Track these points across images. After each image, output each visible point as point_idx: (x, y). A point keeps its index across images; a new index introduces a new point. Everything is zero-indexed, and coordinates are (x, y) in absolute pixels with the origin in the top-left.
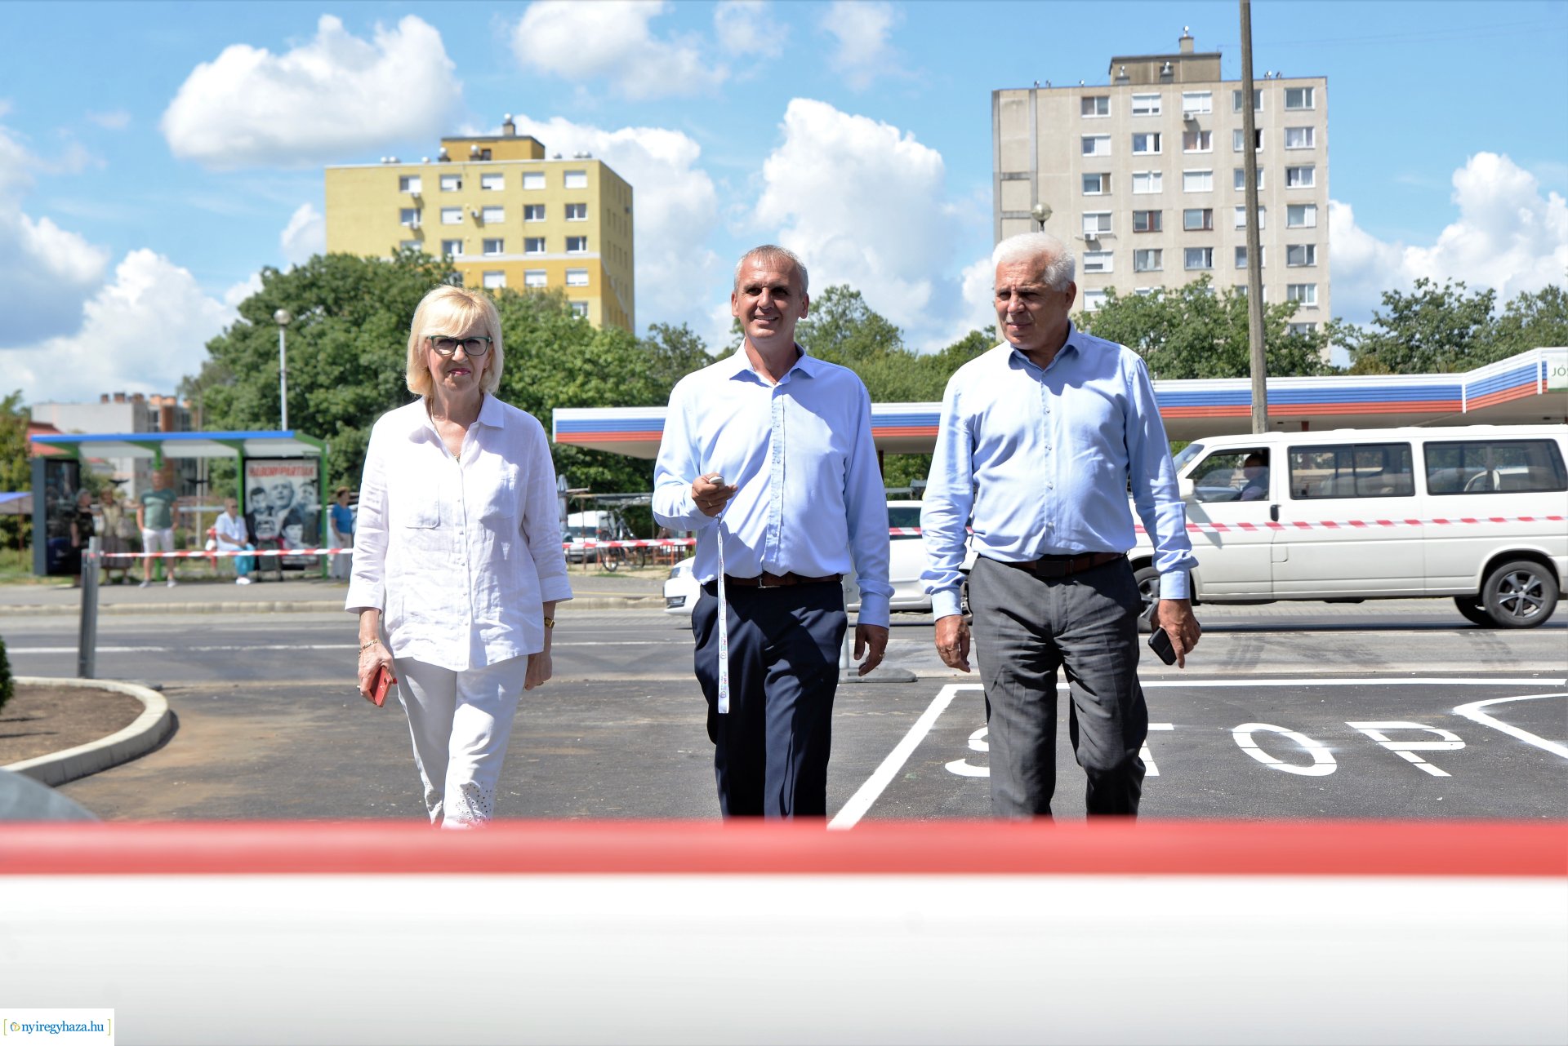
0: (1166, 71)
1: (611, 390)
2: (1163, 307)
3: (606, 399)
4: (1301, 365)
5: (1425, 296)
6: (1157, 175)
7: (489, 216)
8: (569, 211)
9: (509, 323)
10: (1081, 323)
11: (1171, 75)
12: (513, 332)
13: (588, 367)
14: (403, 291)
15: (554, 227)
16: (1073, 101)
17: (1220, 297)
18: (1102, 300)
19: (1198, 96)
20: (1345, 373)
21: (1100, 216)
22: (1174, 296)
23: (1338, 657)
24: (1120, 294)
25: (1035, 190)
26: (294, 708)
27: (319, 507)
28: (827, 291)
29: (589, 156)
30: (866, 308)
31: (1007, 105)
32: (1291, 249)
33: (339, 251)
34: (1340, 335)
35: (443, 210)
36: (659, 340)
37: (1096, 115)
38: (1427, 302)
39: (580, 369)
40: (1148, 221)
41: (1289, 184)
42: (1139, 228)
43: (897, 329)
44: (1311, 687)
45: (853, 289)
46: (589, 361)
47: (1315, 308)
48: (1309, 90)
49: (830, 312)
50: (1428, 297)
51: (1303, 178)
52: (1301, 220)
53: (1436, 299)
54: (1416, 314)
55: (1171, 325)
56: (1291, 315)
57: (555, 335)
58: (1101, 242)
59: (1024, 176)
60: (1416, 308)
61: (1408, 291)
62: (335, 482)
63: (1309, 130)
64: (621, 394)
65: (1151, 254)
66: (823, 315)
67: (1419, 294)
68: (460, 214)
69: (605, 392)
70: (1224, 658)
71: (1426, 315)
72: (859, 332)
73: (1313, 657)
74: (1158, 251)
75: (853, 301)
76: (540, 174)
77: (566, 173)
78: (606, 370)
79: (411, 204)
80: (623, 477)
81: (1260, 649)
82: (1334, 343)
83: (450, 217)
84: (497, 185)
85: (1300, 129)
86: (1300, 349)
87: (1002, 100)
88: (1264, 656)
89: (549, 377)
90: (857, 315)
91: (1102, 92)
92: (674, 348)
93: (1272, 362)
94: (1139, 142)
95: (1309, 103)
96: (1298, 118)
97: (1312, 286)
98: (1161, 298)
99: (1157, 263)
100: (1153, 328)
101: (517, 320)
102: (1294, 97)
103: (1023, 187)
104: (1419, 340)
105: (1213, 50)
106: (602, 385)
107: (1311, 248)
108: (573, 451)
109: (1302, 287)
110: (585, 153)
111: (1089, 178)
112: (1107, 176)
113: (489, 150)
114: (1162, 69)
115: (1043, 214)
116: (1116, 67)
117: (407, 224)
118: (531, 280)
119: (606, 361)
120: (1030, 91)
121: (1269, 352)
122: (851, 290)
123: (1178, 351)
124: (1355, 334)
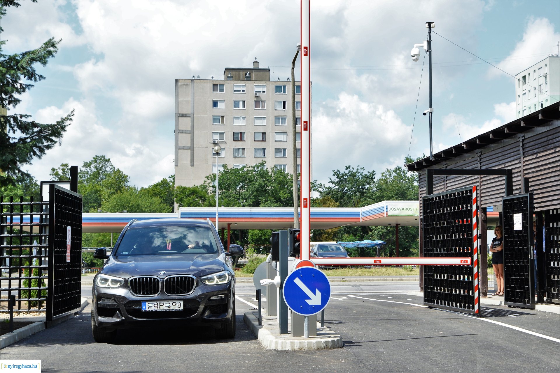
0: (248, 76)
2: (247, 173)
6: (244, 118)
10: (213, 179)
11: (250, 77)
16: (210, 86)
17: (270, 170)
18: (222, 169)
19: (260, 86)
21: (220, 133)
22: (251, 169)
24: (229, 168)
25: (193, 121)
28: (94, 158)
30: (113, 166)
31: (181, 85)
32: (297, 150)
34: (316, 187)
37: (218, 92)
38: (350, 175)
40: (239, 136)
41: (297, 124)
42: (236, 139)
43: (127, 176)
45: (107, 158)
49: (96, 167)
50: (350, 173)
53: (353, 174)
54: (346, 179)
58: (220, 145)
59: (188, 115)
60: (346, 177)
61: (343, 170)
65: (241, 150)
66: (93, 168)
67: (347, 172)
71: (350, 180)
72: (110, 177)
74: (244, 149)
75: (107, 163)
82: (314, 190)
87: (179, 83)
90: (108, 169)
91: (222, 83)
94: (236, 104)
98: (245, 169)
99: (243, 154)
100: (242, 182)
102: (299, 89)
103: (187, 120)
104: (346, 190)
105: (267, 68)
111: (215, 118)
112: (223, 117)
114: (246, 75)
116: (227, 72)
120: (192, 80)
121: (288, 193)
122: (105, 158)
123: (253, 192)
124: (322, 187)
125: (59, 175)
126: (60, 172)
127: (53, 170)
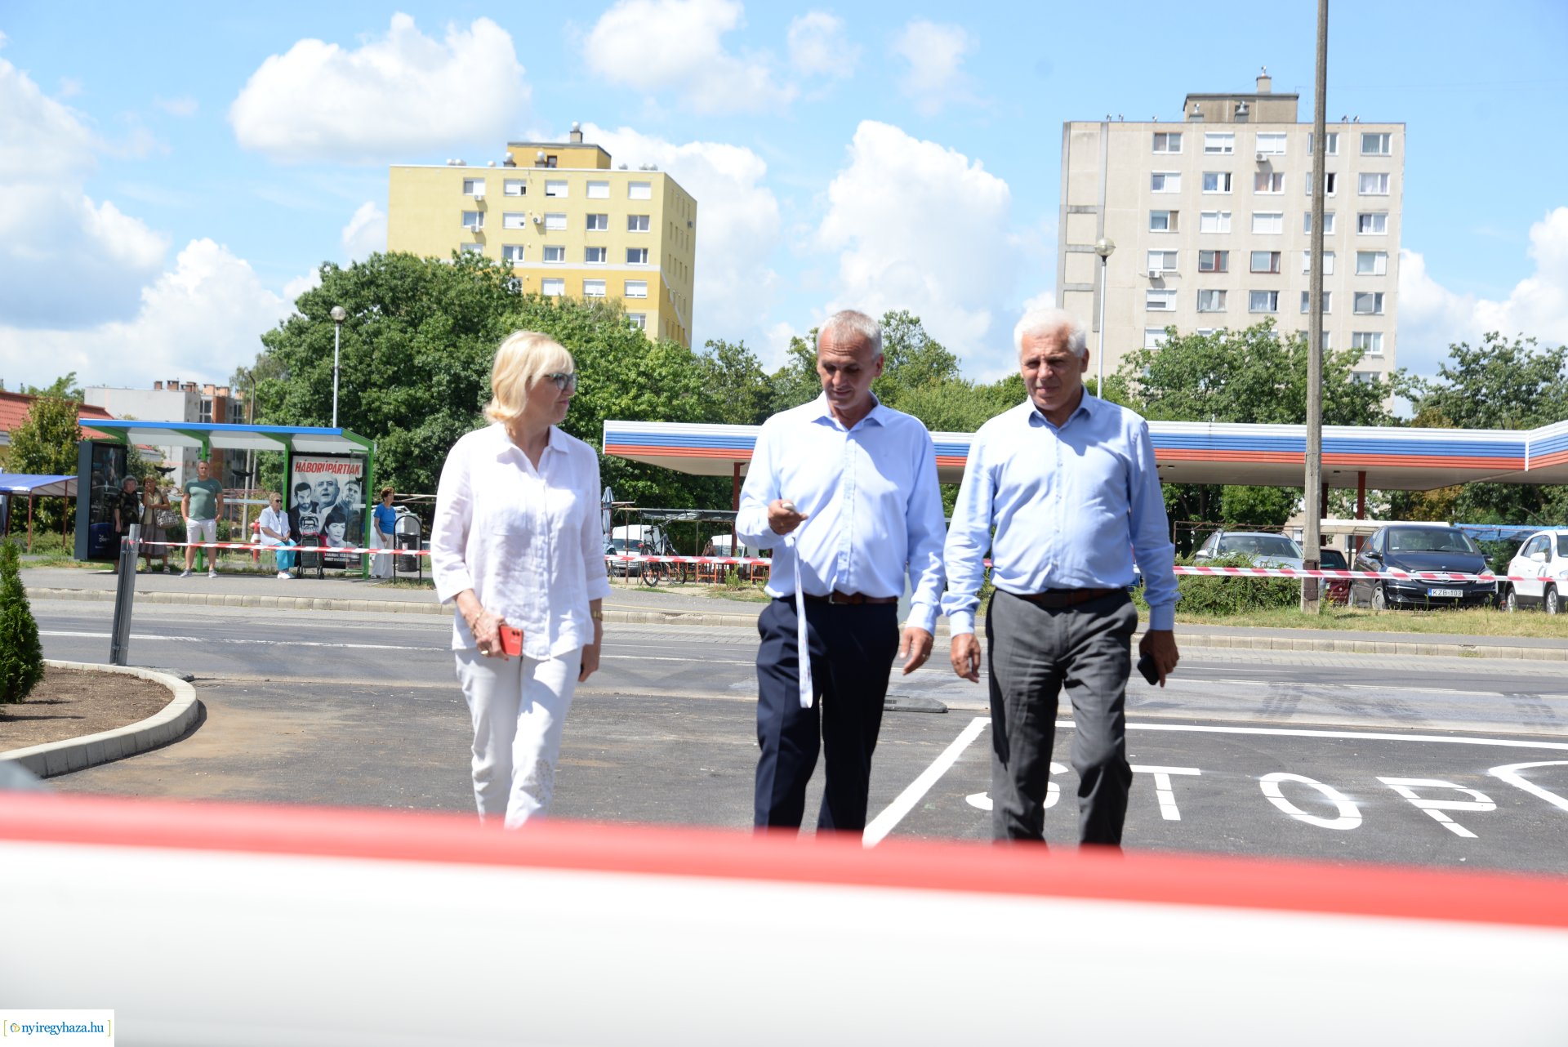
0: (1242, 110)
1: (664, 405)
2: (1225, 348)
3: (659, 413)
4: (1362, 414)
5: (1494, 350)
6: (1227, 215)
7: (551, 223)
8: (632, 222)
9: (565, 332)
10: (1141, 361)
11: (1246, 114)
12: (569, 341)
13: (642, 380)
14: (461, 293)
15: (615, 237)
16: (1146, 136)
17: (1283, 341)
18: (1163, 339)
19: (1272, 136)
20: (1407, 424)
21: (1166, 253)
22: (1236, 338)
23: (1376, 711)
24: (1182, 334)
25: (1101, 224)
26: (323, 706)
27: (364, 506)
28: (886, 316)
29: (654, 168)
30: (924, 335)
31: (1079, 137)
32: (1359, 296)
33: (399, 251)
34: (1404, 386)
35: (505, 215)
36: (715, 356)
37: (1167, 152)
38: (1495, 357)
39: (634, 382)
40: (1214, 261)
41: (1361, 230)
42: (1205, 268)
43: (955, 358)
44: (1346, 740)
45: (912, 316)
46: (642, 374)
47: (1380, 357)
48: (1387, 136)
50: (1497, 351)
51: (1375, 225)
52: (1371, 268)
53: (1505, 354)
54: (1484, 367)
55: (1232, 367)
56: (1355, 363)
57: (610, 346)
58: (1166, 280)
59: (1090, 210)
60: (1484, 362)
61: (1477, 345)
62: (383, 482)
63: (1384, 176)
64: (673, 408)
65: (1216, 295)
67: (1488, 348)
68: (523, 220)
69: (658, 405)
70: (1260, 706)
71: (1494, 369)
72: (916, 358)
73: (1350, 709)
74: (1223, 292)
75: (912, 327)
76: (605, 183)
77: (631, 184)
78: (660, 384)
79: (474, 208)
80: (671, 492)
81: (1297, 699)
82: (1397, 394)
83: (513, 222)
84: (561, 192)
85: (1375, 175)
86: (1362, 398)
87: (1074, 132)
88: (1300, 706)
89: (602, 388)
90: (915, 342)
91: (1175, 128)
92: (729, 365)
93: (1333, 410)
94: (1209, 181)
95: (1386, 149)
96: (1374, 163)
97: (1378, 335)
98: (1223, 339)
99: (1221, 304)
100: (1213, 369)
101: (572, 329)
102: (1370, 142)
103: (1089, 221)
104: (1485, 395)
105: (1291, 91)
106: (655, 399)
107: (1379, 296)
108: (623, 463)
109: (1368, 335)
110: (651, 165)
111: (1156, 215)
112: (1175, 213)
113: (555, 157)
114: (1238, 107)
115: (1106, 250)
116: (1191, 103)
117: (469, 227)
118: (589, 289)
119: (660, 374)
120: (1102, 124)
121: (1329, 400)
122: (910, 316)
123: (1238, 394)
124: (1419, 386)
125: (808, 352)
126: (810, 346)
127: (795, 342)
